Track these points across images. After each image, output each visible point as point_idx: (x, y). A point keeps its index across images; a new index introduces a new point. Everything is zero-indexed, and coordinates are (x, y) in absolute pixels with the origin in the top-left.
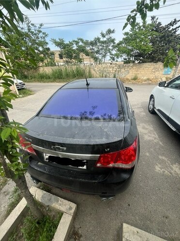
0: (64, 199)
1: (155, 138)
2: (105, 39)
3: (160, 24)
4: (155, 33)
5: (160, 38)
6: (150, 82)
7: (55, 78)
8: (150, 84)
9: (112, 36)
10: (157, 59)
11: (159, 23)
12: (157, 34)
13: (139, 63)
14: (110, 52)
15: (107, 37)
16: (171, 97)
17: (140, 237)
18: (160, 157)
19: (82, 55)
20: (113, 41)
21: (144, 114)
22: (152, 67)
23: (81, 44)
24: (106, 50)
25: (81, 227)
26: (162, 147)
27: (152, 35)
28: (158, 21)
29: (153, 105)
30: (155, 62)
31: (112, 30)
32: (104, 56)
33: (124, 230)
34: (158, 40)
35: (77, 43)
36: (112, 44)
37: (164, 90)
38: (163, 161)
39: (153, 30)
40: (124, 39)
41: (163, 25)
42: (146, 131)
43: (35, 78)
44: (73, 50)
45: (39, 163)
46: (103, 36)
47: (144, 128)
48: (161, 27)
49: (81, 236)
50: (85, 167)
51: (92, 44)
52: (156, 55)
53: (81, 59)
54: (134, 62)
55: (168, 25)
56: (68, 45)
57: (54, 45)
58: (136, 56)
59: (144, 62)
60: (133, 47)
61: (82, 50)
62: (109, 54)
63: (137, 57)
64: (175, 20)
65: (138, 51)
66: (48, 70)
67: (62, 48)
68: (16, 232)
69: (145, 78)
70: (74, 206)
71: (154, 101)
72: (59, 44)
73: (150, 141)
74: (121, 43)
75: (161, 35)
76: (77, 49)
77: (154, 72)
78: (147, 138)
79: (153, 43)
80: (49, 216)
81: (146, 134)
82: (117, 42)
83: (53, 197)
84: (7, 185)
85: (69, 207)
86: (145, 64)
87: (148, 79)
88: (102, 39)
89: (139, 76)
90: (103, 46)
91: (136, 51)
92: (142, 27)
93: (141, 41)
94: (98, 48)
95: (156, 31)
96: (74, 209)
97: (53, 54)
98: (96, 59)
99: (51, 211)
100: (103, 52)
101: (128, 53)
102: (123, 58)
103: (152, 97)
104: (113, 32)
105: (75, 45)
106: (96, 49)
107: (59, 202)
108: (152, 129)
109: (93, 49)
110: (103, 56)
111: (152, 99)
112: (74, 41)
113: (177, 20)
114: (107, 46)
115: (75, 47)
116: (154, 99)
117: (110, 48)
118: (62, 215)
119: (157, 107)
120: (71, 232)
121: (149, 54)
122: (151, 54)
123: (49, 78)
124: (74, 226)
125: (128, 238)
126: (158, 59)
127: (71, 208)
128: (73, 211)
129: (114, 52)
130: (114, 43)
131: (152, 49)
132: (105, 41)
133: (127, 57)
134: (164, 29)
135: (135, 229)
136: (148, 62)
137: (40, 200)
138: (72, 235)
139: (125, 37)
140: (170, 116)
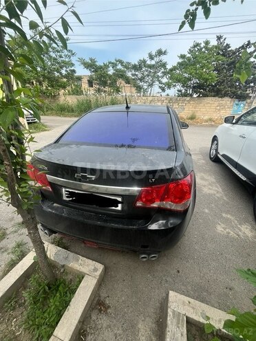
0: (87, 258)
1: (218, 192)
2: (153, 62)
3: (228, 46)
4: (221, 57)
5: (228, 65)
6: (213, 123)
7: (81, 111)
8: (212, 126)
9: (164, 58)
10: (223, 92)
11: (227, 44)
12: (224, 59)
13: (199, 96)
14: (159, 81)
15: (157, 59)
16: (240, 136)
17: (193, 308)
18: (224, 215)
19: (120, 83)
20: (164, 65)
21: (204, 162)
22: (216, 104)
23: (119, 67)
24: (154, 76)
25: (108, 297)
26: (227, 203)
27: (217, 60)
28: (226, 42)
29: (217, 150)
30: (221, 97)
31: (163, 50)
32: (151, 85)
33: (170, 299)
34: (225, 68)
35: (114, 65)
36: (163, 70)
37: (231, 128)
38: (228, 219)
39: (218, 54)
40: (179, 63)
41: (233, 48)
42: (205, 183)
43: (52, 109)
44: (107, 75)
45: (55, 205)
46: (151, 57)
47: (202, 179)
48: (230, 51)
49: (109, 307)
50: (119, 207)
51: (135, 68)
52: (222, 87)
53: (118, 88)
54: (191, 95)
55: (240, 48)
56: (101, 67)
57: (82, 66)
58: (194, 87)
59: (205, 96)
60: (191, 74)
61: (121, 75)
62: (157, 83)
63: (196, 88)
64: (249, 42)
65: (197, 80)
66: (72, 100)
67: (93, 72)
68: (15, 297)
69: (206, 118)
70: (100, 267)
71: (217, 144)
72: (90, 65)
73: (210, 195)
74: (174, 69)
75: (230, 60)
76: (114, 74)
77: (219, 110)
78: (206, 190)
79: (218, 71)
80: (64, 280)
81: (204, 186)
82: (169, 67)
83: (71, 255)
84: (6, 239)
85: (93, 268)
86: (206, 98)
87: (210, 120)
88: (149, 62)
89: (198, 115)
90: (150, 72)
91: (195, 81)
92: (203, 50)
93: (202, 67)
94: (143, 74)
95: (223, 55)
96: (101, 270)
97: (79, 79)
98: (139, 88)
99: (67, 273)
100: (149, 79)
101: (184, 82)
102: (176, 89)
103: (215, 138)
104: (165, 53)
105: (111, 68)
106: (140, 75)
107: (80, 261)
108: (214, 180)
109: (137, 75)
110: (149, 85)
111: (216, 142)
112: (110, 63)
113: (252, 42)
114: (155, 73)
115: (111, 71)
116: (217, 141)
117: (160, 74)
118: (83, 278)
119: (222, 152)
120: (95, 302)
121: (212, 86)
122: (216, 85)
123: (73, 111)
124: (99, 294)
125: (175, 309)
126: (225, 93)
127: (96, 270)
128: (98, 273)
129: (165, 80)
130: (165, 69)
131: (216, 79)
132: (153, 65)
133: (182, 89)
134: (234, 53)
135: (187, 299)
136: (211, 96)
137: (52, 258)
138: (96, 305)
139: (181, 61)
140: (239, 162)
